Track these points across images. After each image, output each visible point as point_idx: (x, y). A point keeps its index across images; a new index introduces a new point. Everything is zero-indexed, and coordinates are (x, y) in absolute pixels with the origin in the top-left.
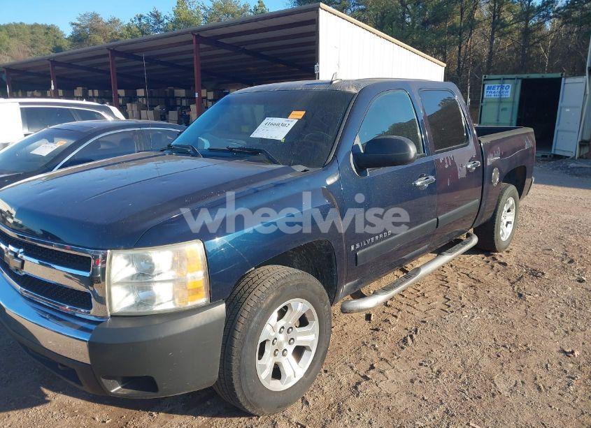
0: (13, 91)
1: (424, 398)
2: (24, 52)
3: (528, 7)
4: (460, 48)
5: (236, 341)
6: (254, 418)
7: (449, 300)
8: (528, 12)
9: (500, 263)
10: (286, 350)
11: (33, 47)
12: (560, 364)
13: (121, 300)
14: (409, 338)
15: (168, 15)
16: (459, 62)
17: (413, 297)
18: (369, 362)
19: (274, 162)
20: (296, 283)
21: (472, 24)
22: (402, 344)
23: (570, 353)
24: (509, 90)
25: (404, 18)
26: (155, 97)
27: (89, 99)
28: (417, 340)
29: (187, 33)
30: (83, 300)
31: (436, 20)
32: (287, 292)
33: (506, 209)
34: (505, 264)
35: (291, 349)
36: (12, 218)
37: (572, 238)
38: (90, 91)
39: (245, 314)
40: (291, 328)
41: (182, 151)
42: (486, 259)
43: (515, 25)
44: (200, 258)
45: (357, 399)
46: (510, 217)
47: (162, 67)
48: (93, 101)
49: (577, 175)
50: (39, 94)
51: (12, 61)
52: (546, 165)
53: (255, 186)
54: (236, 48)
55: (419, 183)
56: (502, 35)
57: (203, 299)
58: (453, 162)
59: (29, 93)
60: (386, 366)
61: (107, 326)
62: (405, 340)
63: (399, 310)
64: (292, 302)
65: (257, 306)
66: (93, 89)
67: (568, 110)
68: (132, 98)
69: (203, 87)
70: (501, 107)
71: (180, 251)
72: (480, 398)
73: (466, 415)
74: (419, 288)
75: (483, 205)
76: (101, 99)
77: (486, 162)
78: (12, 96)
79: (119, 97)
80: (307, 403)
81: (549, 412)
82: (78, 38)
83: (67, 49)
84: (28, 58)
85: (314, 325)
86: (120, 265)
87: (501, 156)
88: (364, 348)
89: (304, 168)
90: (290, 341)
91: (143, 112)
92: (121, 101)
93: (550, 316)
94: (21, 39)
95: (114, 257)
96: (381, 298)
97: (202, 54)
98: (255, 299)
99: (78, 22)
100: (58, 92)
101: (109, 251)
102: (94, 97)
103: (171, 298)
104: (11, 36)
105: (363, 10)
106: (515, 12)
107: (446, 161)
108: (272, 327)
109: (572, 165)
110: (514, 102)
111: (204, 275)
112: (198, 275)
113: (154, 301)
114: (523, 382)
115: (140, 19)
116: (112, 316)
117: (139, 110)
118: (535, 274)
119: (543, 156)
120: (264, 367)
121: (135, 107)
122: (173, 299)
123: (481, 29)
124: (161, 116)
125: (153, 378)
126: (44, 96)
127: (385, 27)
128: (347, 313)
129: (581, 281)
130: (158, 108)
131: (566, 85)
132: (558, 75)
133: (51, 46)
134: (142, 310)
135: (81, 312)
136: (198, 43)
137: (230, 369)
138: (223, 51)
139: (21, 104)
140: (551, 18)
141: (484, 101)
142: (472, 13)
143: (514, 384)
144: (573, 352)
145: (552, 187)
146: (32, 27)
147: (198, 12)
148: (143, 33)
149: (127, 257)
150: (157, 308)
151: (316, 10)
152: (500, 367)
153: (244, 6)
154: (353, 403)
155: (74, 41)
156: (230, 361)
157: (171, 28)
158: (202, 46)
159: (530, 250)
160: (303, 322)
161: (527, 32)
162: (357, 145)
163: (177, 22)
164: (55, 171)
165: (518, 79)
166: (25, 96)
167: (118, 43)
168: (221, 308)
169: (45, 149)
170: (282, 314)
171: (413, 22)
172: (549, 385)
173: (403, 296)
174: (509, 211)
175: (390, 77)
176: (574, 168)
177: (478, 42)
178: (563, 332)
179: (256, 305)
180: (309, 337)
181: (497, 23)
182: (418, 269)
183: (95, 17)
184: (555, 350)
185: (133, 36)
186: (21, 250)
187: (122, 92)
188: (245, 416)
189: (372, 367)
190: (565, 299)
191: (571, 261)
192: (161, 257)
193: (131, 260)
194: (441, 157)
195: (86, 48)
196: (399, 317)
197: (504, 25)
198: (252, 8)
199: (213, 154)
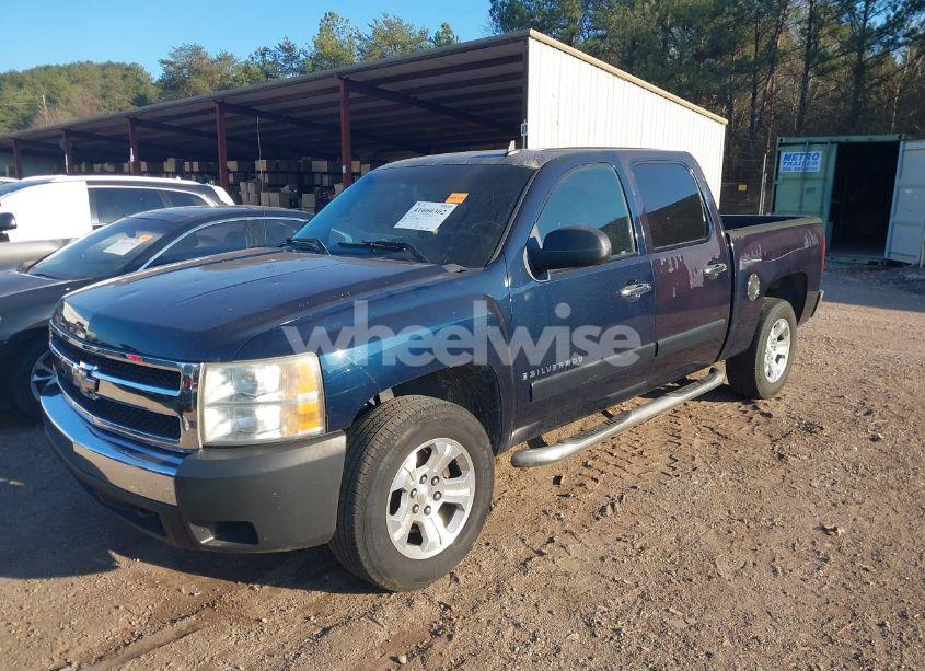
0: (75, 164)
1: (614, 579)
2: (91, 105)
3: (863, 29)
4: (755, 94)
5: (360, 487)
6: (385, 595)
7: (676, 460)
8: (863, 38)
9: (763, 414)
10: (428, 506)
11: (103, 97)
12: (814, 543)
13: (215, 426)
14: (609, 507)
15: (306, 48)
16: (753, 117)
17: (625, 455)
18: (548, 535)
19: (421, 260)
20: (443, 416)
21: (771, 58)
22: (597, 514)
23: (831, 530)
24: (819, 160)
25: (666, 49)
26: (282, 172)
27: (184, 175)
28: (619, 510)
29: (332, 76)
30: (170, 427)
31: (716, 51)
32: (429, 428)
33: (773, 335)
34: (769, 415)
35: (436, 506)
36: (84, 331)
37: (880, 381)
38: (187, 164)
39: (373, 452)
40: (436, 477)
41: (305, 247)
42: (743, 408)
43: (842, 58)
44: (313, 375)
45: (525, 578)
46: (783, 348)
47: (294, 126)
48: (190, 179)
49: (916, 292)
50: (112, 169)
51: (75, 120)
52: (872, 276)
53: (390, 289)
54: (405, 98)
55: (626, 292)
56: (820, 74)
57: (317, 428)
58: (682, 264)
59: (97, 167)
60: (570, 539)
61: (199, 458)
62: (603, 510)
63: (602, 472)
64: (437, 442)
65: (388, 443)
66: (191, 161)
67: (908, 191)
68: (247, 174)
69: (355, 157)
70: (806, 187)
71: (289, 365)
72: (691, 580)
73: (667, 599)
74: (636, 445)
75: (734, 327)
76: (203, 176)
77: (738, 265)
78: (73, 172)
79: (228, 171)
80: (457, 580)
81: (781, 600)
82: (171, 84)
83: (153, 101)
84: (98, 114)
85: (469, 476)
86: (215, 383)
87: (763, 258)
88: (544, 517)
89: (459, 268)
90: (436, 496)
91: (264, 195)
92: (231, 179)
93: (815, 484)
94: (87, 86)
95: (208, 373)
96: (568, 448)
97: (353, 107)
98: (386, 434)
99: (172, 60)
100: (140, 166)
101: (202, 364)
102: (192, 172)
103: (278, 426)
104: (73, 82)
105: (603, 38)
106: (841, 37)
107: (670, 263)
108: (408, 472)
109: (912, 276)
110: (825, 179)
111: (319, 396)
112: (311, 397)
113: (256, 429)
114: (754, 564)
115: (263, 54)
116: (204, 447)
117: (258, 193)
118: (809, 429)
119: (870, 263)
120: (397, 526)
121: (251, 187)
122: (281, 427)
123: (788, 65)
124: (291, 201)
125: (251, 524)
126: (120, 171)
127: (636, 62)
128: (519, 467)
129: (875, 439)
130: (286, 189)
131: (906, 153)
132: (894, 137)
133: (132, 95)
134: (241, 440)
135: (167, 443)
136: (347, 91)
137: (351, 523)
138: (385, 103)
139: (89, 182)
140: (900, 45)
141: (780, 177)
142: (774, 38)
143: (742, 565)
144: (835, 529)
145: (870, 309)
146: (104, 67)
147: (351, 42)
148: (267, 75)
149: (224, 373)
150: (260, 437)
151: (524, 39)
152: (729, 545)
153: (421, 33)
154: (519, 582)
155: (165, 88)
156: (352, 512)
157: (310, 67)
158: (353, 95)
159: (812, 398)
160: (454, 470)
161: (860, 69)
162: (535, 239)
163: (317, 59)
164: (141, 272)
165: (832, 143)
166: (90, 172)
167: (231, 91)
168: (339, 442)
169: (122, 247)
170: (424, 457)
171: (681, 54)
172: (789, 566)
173: (612, 455)
174: (780, 339)
175: (608, 146)
176: (914, 280)
177: (784, 84)
178: (829, 504)
179: (387, 441)
180: (462, 491)
181: (813, 56)
182: (626, 414)
183: (197, 51)
184: (811, 527)
185: (253, 80)
186: (96, 368)
187: (232, 165)
188: (373, 592)
189: (551, 540)
190: (844, 463)
191: (869, 413)
192: (267, 373)
193: (229, 376)
194: (663, 257)
195: (183, 100)
196: (601, 480)
197: (824, 58)
198: (433, 36)
199: (343, 250)
